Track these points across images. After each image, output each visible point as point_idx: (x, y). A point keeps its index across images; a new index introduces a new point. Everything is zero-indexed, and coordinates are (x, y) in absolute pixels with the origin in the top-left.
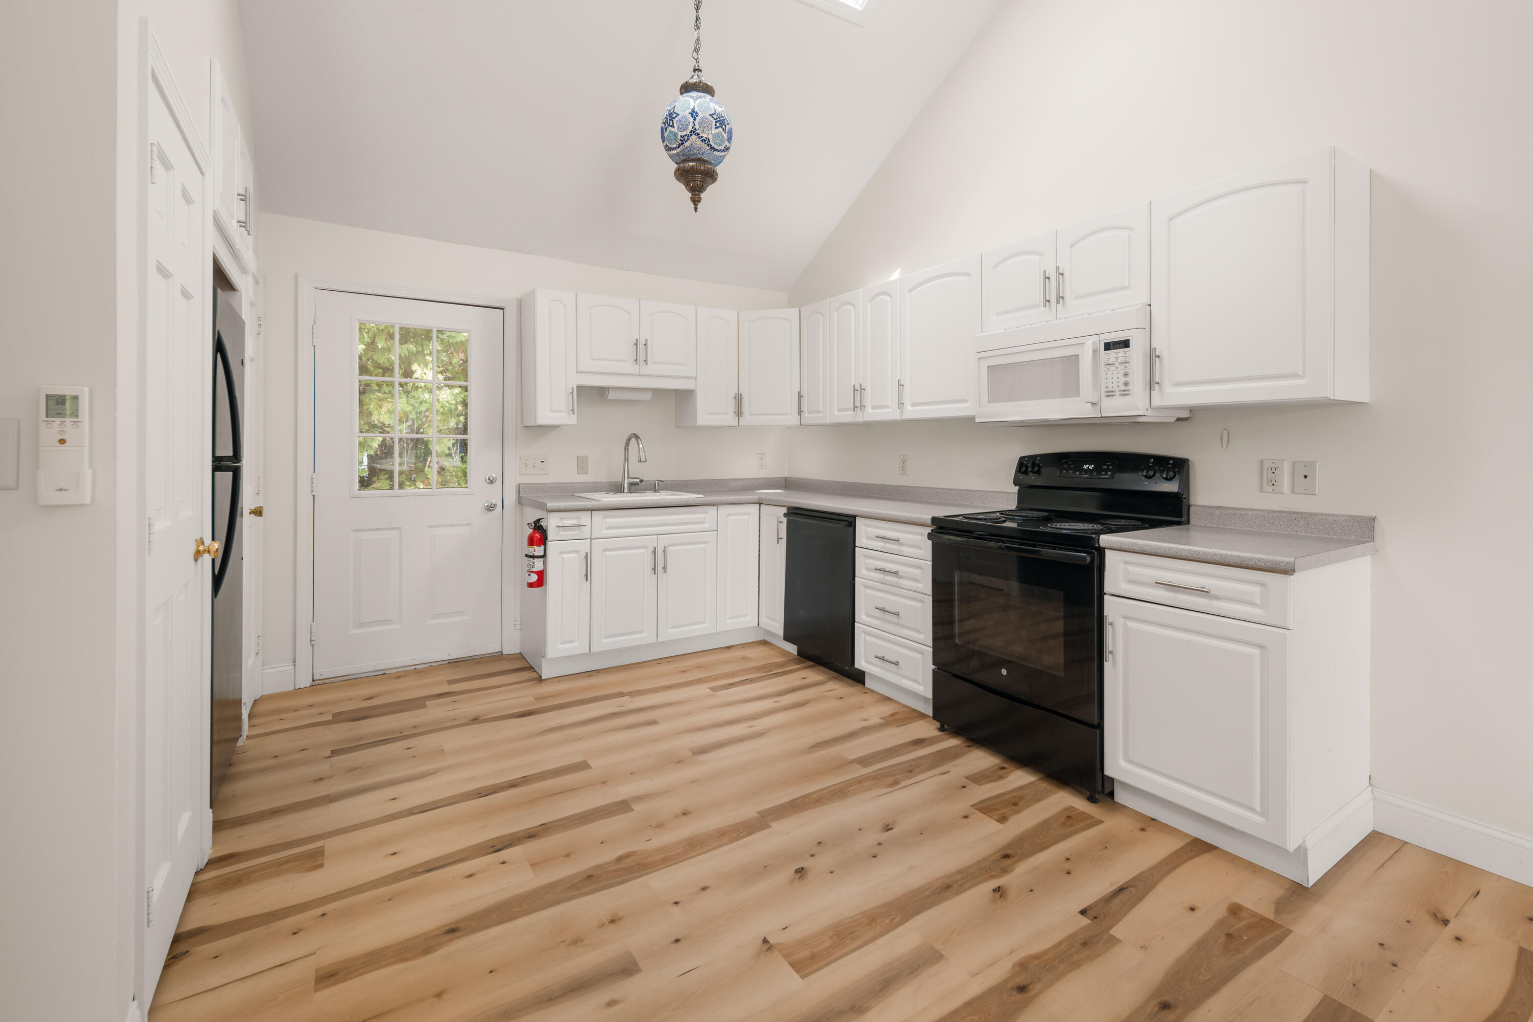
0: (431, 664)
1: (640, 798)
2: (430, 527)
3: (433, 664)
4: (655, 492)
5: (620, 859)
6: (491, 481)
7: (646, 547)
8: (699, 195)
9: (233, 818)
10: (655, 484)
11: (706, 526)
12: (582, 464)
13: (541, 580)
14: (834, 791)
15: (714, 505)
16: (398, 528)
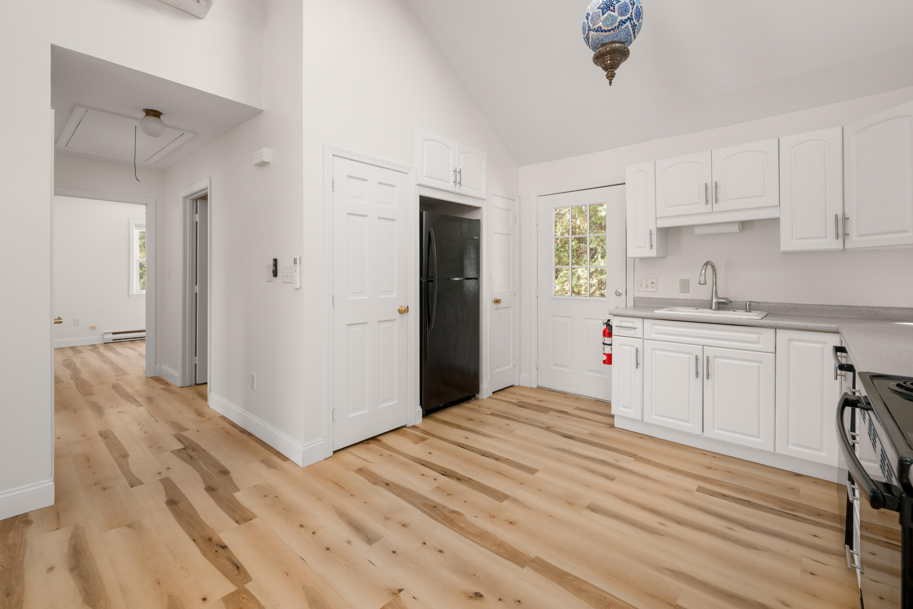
0: (587, 397)
1: (515, 501)
2: (586, 318)
3: (588, 398)
4: (746, 311)
5: (454, 512)
6: (620, 295)
7: (691, 354)
8: (614, 72)
9: (439, 418)
10: (746, 304)
11: (759, 346)
12: (685, 285)
13: (609, 360)
14: (605, 599)
15: (772, 328)
16: (571, 317)
